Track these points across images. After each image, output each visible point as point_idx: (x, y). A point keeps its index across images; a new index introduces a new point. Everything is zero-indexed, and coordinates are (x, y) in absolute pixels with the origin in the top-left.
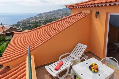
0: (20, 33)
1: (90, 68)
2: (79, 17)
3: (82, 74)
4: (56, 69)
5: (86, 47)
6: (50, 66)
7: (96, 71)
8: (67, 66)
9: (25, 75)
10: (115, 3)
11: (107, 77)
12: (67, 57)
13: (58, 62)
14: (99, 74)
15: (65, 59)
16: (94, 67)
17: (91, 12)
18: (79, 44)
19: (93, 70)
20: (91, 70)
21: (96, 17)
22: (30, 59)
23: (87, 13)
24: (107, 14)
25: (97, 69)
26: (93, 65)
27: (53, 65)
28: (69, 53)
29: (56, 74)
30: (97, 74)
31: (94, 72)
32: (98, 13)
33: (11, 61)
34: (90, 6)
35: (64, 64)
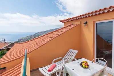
0: (19, 44)
1: (81, 64)
2: (70, 27)
3: (73, 70)
4: (49, 71)
5: (77, 51)
6: (44, 68)
7: (87, 66)
8: (59, 68)
9: (20, 73)
10: (100, 12)
11: (97, 71)
12: (60, 62)
13: (51, 65)
14: (89, 69)
15: (58, 62)
16: (84, 64)
17: (81, 22)
18: (71, 50)
19: (84, 66)
20: (82, 66)
21: (85, 26)
22: (26, 60)
23: (77, 24)
24: (94, 22)
25: (88, 65)
26: (84, 62)
27: (46, 67)
28: (62, 58)
29: (49, 74)
30: (88, 70)
31: (85, 68)
32: (86, 23)
33: (9, 62)
34: (80, 18)
35: (57, 67)
